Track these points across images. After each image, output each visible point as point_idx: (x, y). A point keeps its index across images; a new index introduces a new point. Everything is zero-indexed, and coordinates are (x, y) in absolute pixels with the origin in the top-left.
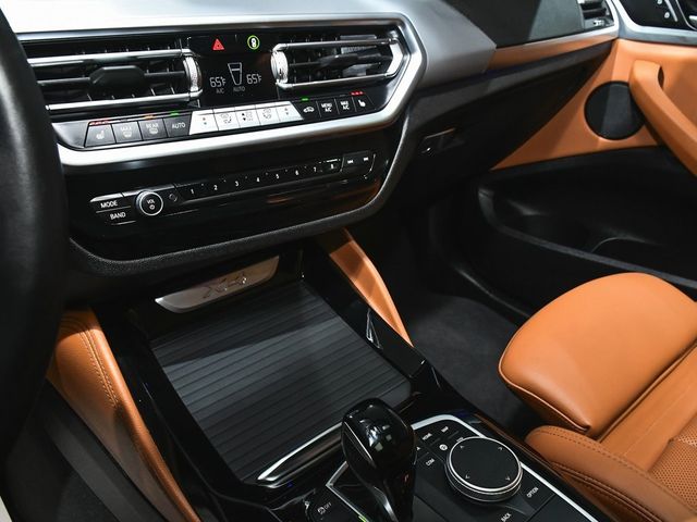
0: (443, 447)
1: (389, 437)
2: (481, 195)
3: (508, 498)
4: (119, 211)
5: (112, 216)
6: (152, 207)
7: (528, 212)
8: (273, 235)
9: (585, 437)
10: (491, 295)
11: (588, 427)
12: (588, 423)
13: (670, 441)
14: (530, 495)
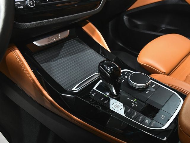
0: (126, 77)
1: (113, 70)
2: (124, 18)
3: (147, 87)
4: (21, 6)
5: (19, 7)
6: (32, 4)
7: (139, 23)
8: (70, 17)
9: (164, 75)
10: (129, 50)
11: (165, 73)
12: (165, 71)
13: (187, 76)
14: (153, 86)
